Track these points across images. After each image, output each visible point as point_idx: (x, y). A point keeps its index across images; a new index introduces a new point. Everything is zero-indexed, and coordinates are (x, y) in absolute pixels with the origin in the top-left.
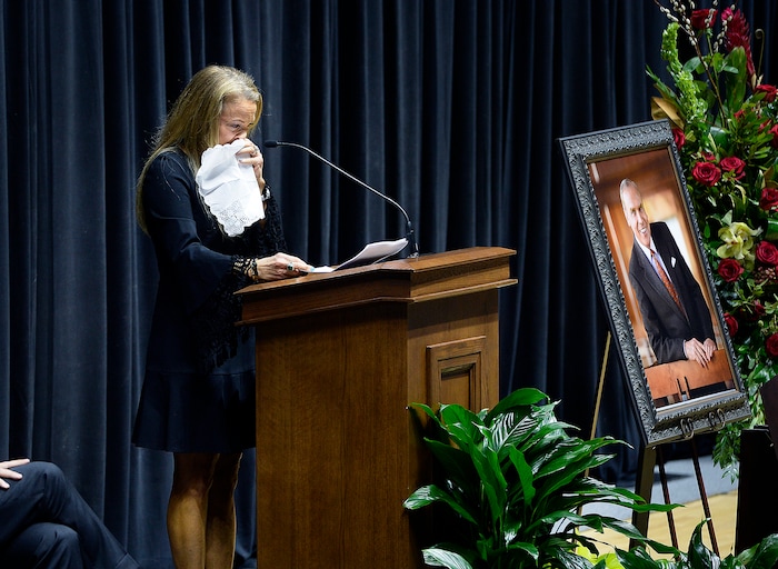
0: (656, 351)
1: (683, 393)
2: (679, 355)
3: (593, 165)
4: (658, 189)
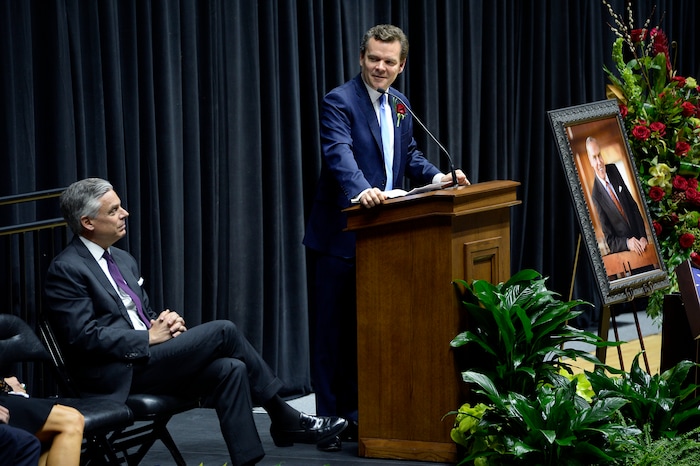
1: (627, 272)
2: (624, 247)
3: (569, 129)
4: (610, 143)
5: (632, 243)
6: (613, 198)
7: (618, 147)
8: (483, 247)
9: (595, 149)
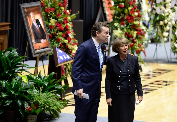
0: (36, 41)
1: (40, 48)
2: (40, 42)
4: (37, 14)
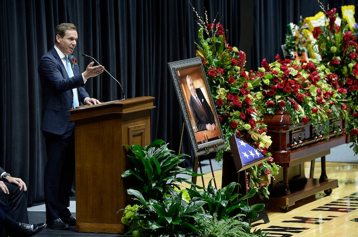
0: (198, 127)
1: (206, 140)
2: (205, 128)
3: (178, 71)
4: (198, 78)
5: (208, 126)
6: (199, 105)
7: (201, 80)
8: (137, 129)
9: (190, 81)
